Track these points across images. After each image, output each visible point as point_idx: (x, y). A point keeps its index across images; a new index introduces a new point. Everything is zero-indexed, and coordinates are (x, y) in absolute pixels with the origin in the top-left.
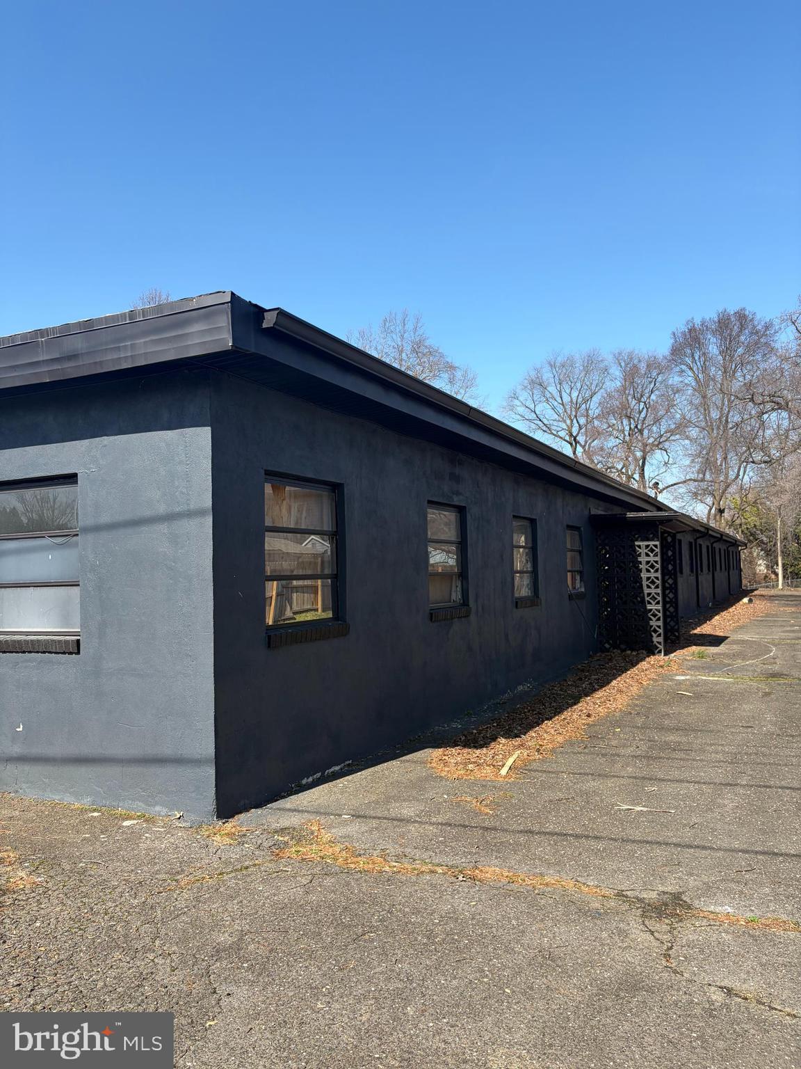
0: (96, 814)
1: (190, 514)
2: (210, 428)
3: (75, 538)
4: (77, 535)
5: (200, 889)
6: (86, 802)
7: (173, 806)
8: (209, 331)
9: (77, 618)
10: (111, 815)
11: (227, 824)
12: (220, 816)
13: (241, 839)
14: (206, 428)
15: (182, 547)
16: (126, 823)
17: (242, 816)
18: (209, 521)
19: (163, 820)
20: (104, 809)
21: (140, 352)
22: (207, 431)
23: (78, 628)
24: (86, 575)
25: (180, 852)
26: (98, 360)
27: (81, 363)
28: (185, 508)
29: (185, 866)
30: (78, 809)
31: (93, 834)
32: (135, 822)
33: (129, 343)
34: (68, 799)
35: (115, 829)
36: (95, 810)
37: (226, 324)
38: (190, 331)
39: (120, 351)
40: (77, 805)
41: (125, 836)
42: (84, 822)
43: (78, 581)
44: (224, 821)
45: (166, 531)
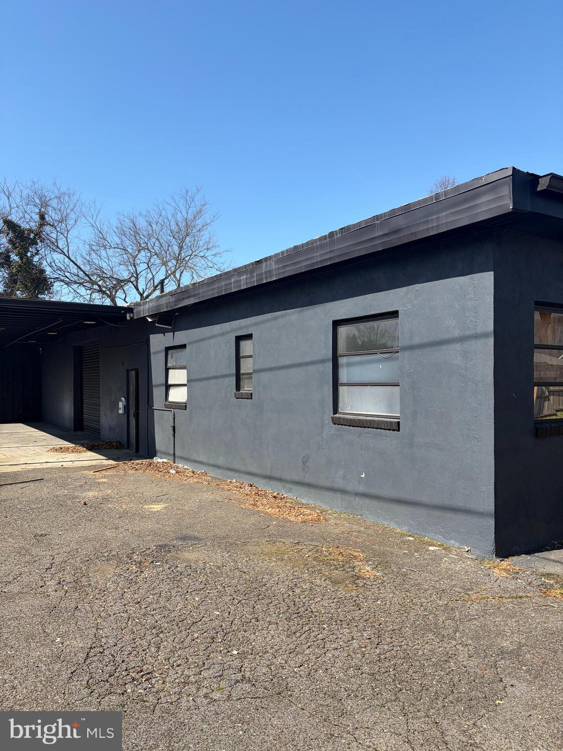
0: (411, 539)
1: (476, 337)
2: (493, 272)
3: (396, 354)
4: (398, 352)
5: (486, 605)
6: (404, 529)
7: (464, 542)
8: (494, 200)
9: (398, 408)
10: (421, 541)
11: (503, 562)
12: (498, 556)
13: (516, 575)
14: (490, 272)
15: (471, 360)
16: (431, 548)
17: (515, 558)
18: (491, 341)
19: (456, 551)
20: (416, 536)
21: (443, 222)
22: (490, 274)
23: (398, 414)
24: (404, 378)
25: (470, 575)
26: (413, 232)
27: (402, 235)
28: (474, 332)
29: (473, 585)
30: (399, 533)
31: (410, 551)
32: (437, 548)
33: (435, 217)
34: (393, 526)
35: (424, 550)
36: (410, 536)
37: (508, 193)
38: (479, 202)
39: (429, 223)
40: (398, 530)
41: (431, 557)
42: (404, 542)
43: (399, 383)
44: (501, 559)
45: (459, 349)
